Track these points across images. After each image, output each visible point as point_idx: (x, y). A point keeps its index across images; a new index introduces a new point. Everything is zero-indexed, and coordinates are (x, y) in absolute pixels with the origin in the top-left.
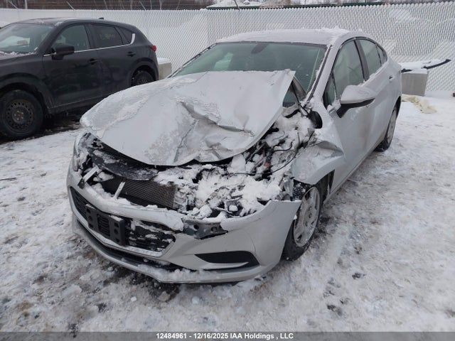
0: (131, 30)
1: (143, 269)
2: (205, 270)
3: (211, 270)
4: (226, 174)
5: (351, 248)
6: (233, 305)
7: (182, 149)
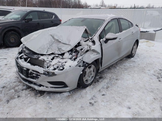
0: (53, 14)
1: (32, 85)
2: (50, 87)
3: (52, 87)
4: (63, 58)
5: (106, 87)
6: (59, 99)
7: (49, 49)
